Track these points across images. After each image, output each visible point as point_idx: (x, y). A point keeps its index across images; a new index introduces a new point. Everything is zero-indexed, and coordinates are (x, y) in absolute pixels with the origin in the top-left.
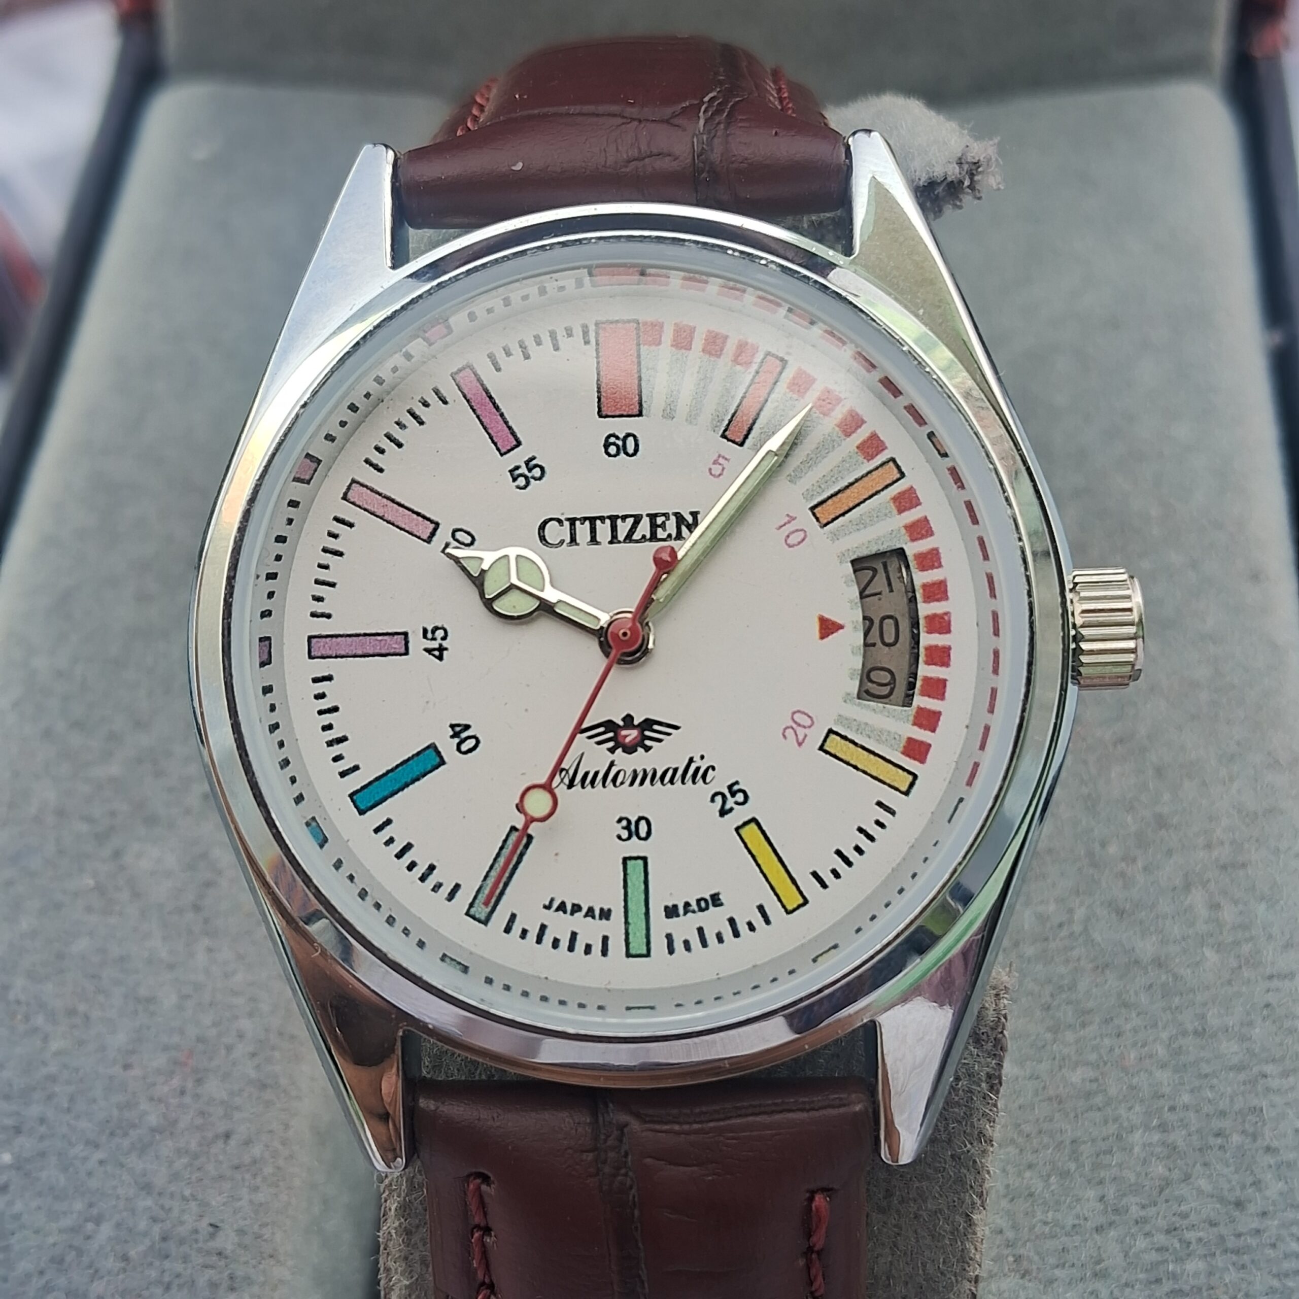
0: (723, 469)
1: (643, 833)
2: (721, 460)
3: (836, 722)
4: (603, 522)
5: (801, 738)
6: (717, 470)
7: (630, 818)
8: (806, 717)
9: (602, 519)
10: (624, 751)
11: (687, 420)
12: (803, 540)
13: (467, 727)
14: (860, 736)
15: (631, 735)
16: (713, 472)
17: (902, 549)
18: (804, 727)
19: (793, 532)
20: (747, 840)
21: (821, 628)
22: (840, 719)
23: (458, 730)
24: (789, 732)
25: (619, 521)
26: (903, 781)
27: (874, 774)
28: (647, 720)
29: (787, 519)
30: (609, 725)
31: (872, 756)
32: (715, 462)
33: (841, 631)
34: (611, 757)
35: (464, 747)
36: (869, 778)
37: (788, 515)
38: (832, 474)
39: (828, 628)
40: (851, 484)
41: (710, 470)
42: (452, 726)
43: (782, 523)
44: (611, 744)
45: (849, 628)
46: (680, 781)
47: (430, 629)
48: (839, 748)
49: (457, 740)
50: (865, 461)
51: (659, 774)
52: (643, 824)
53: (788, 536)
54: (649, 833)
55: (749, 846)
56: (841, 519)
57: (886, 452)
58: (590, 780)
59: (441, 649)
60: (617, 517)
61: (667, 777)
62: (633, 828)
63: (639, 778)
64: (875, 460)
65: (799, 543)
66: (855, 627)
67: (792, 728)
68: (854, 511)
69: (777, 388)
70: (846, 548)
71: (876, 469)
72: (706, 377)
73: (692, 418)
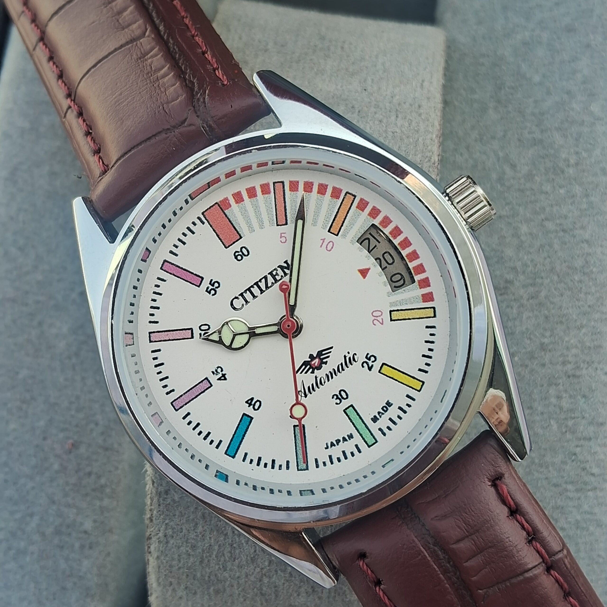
0: (286, 238)
1: (345, 396)
2: (283, 235)
3: (391, 306)
4: (253, 287)
5: (381, 321)
6: (283, 240)
7: (336, 393)
8: (378, 312)
9: (252, 286)
10: (317, 370)
11: (260, 228)
12: (333, 245)
13: (252, 399)
14: (402, 306)
15: (316, 362)
17: (373, 224)
18: (380, 316)
19: (327, 245)
20: (386, 374)
21: (362, 274)
22: (391, 304)
23: (250, 402)
24: (375, 322)
25: (259, 283)
26: (430, 312)
27: (418, 317)
28: (318, 352)
29: (322, 241)
30: (305, 363)
31: (412, 311)
32: (281, 237)
33: (370, 270)
34: (314, 375)
35: (256, 407)
36: (417, 320)
37: (321, 239)
38: (328, 213)
39: (364, 273)
40: (337, 212)
41: (281, 241)
42: (247, 402)
43: (321, 244)
44: (311, 370)
45: (372, 268)
46: (346, 368)
47: (214, 371)
48: (398, 316)
49: (252, 406)
50: (337, 200)
51: (336, 370)
52: (343, 393)
53: (327, 247)
54: (347, 395)
55: (388, 375)
56: (342, 228)
57: (343, 191)
58: (312, 389)
59: (224, 375)
60: (257, 282)
61: (340, 369)
62: (340, 397)
63: (330, 376)
64: (341, 197)
65: (332, 248)
66: (374, 266)
67: (375, 319)
68: (345, 222)
69: (286, 194)
70: (352, 238)
71: (343, 200)
72: (256, 207)
73: (262, 226)
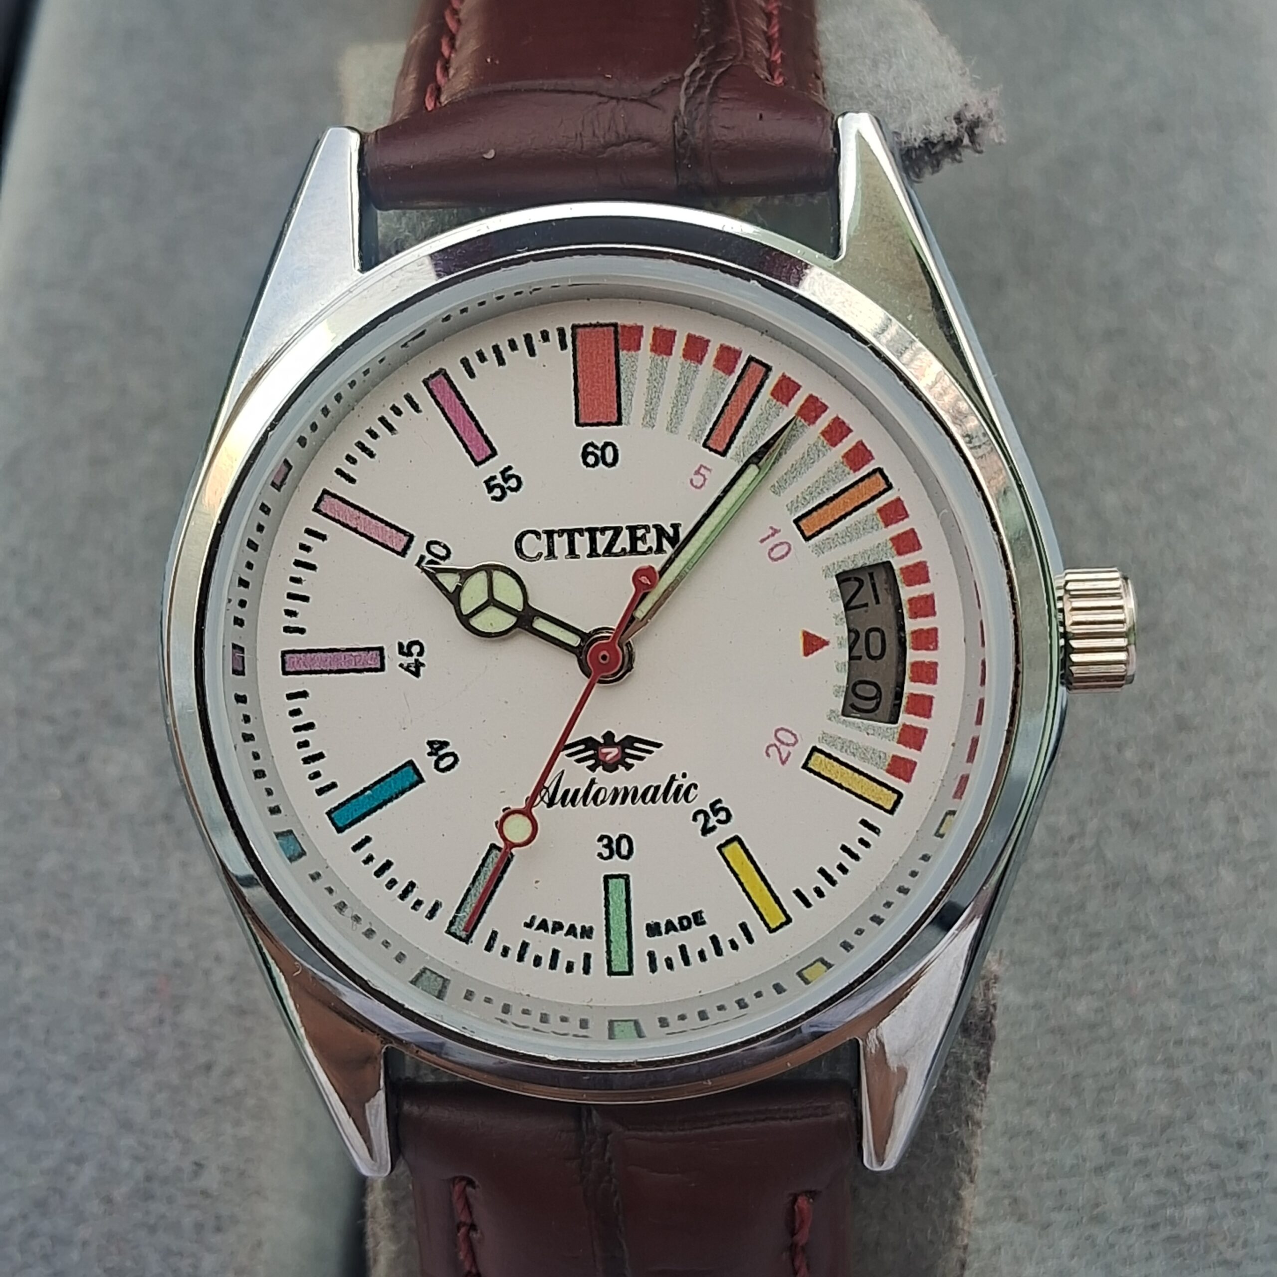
0: (705, 480)
1: (624, 852)
2: (703, 471)
3: (822, 739)
4: (582, 535)
5: (784, 756)
6: (698, 481)
7: (612, 836)
8: (790, 735)
9: (581, 531)
10: (604, 769)
11: (667, 428)
12: (787, 553)
13: (446, 744)
14: (845, 754)
15: (613, 753)
16: (695, 483)
17: (889, 562)
18: (788, 745)
19: (776, 546)
20: (729, 859)
21: (805, 643)
22: (824, 737)
23: (436, 747)
24: (773, 750)
25: (598, 534)
26: (888, 799)
27: (859, 792)
28: (628, 737)
29: (770, 532)
30: (589, 743)
31: (856, 775)
32: (697, 472)
33: (825, 648)
34: (592, 775)
35: (443, 765)
36: (853, 797)
37: (771, 528)
38: (817, 485)
39: (812, 644)
40: (836, 496)
41: (691, 481)
42: (430, 743)
43: (766, 536)
44: (591, 762)
45: (833, 643)
46: (661, 800)
47: (405, 644)
48: (823, 766)
49: (435, 758)
50: (852, 472)
51: (640, 792)
52: (624, 843)
53: (772, 549)
54: (630, 851)
55: (732, 864)
56: (826, 532)
57: (872, 462)
58: (570, 798)
59: (418, 665)
60: (596, 529)
61: (650, 795)
62: (614, 846)
63: (621, 796)
64: (861, 470)
65: (782, 557)
66: (840, 644)
67: (775, 745)
68: (840, 524)
69: (761, 396)
70: (831, 562)
71: (862, 479)
72: (686, 383)
73: (673, 427)
